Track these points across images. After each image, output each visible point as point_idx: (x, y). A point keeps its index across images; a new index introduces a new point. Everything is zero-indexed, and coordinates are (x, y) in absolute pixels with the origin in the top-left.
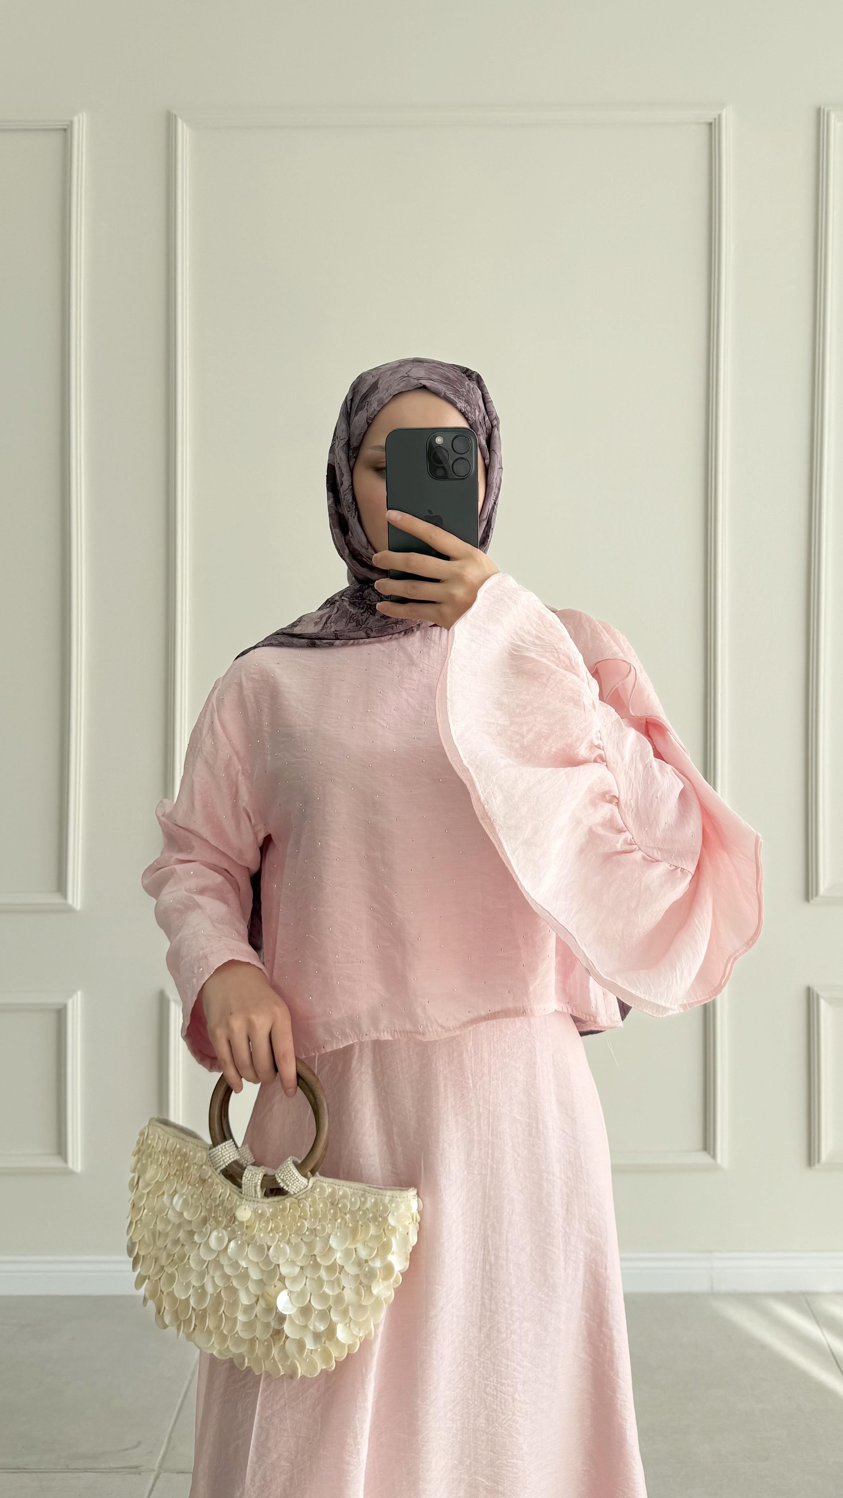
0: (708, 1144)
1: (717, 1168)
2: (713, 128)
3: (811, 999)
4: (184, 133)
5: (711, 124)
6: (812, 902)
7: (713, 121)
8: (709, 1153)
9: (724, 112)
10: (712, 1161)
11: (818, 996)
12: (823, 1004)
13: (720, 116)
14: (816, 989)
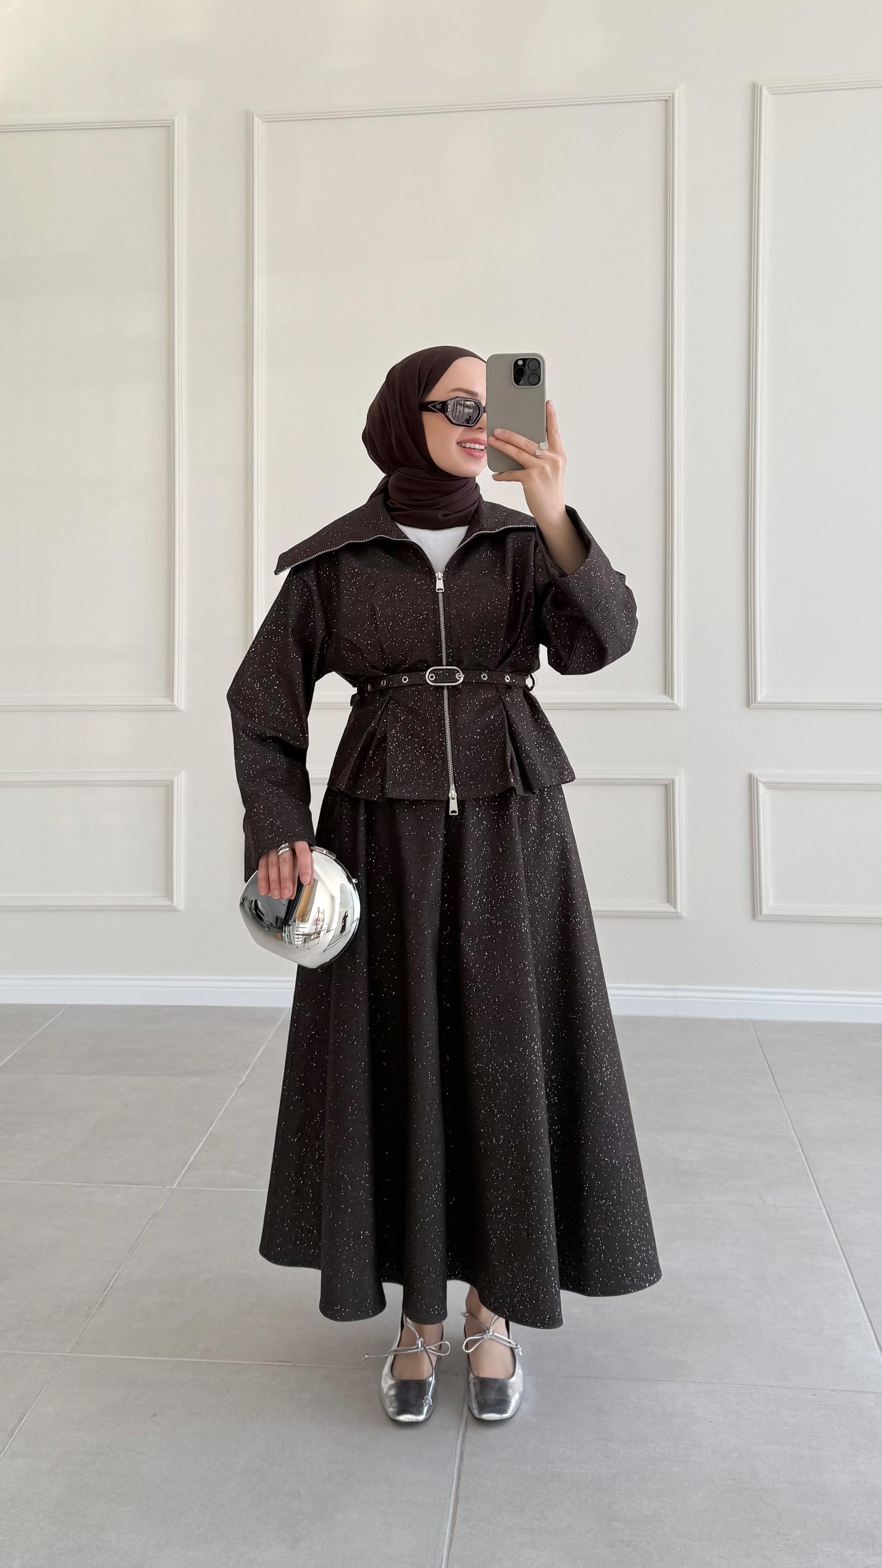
0: (670, 897)
1: (677, 917)
2: (668, 104)
3: (752, 782)
4: (259, 126)
5: (667, 100)
6: (751, 707)
7: (668, 98)
8: (671, 905)
9: (677, 92)
10: (673, 910)
11: (757, 780)
12: (760, 785)
13: (673, 94)
14: (755, 775)
